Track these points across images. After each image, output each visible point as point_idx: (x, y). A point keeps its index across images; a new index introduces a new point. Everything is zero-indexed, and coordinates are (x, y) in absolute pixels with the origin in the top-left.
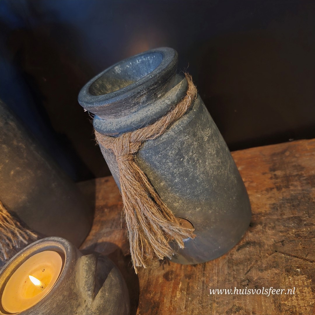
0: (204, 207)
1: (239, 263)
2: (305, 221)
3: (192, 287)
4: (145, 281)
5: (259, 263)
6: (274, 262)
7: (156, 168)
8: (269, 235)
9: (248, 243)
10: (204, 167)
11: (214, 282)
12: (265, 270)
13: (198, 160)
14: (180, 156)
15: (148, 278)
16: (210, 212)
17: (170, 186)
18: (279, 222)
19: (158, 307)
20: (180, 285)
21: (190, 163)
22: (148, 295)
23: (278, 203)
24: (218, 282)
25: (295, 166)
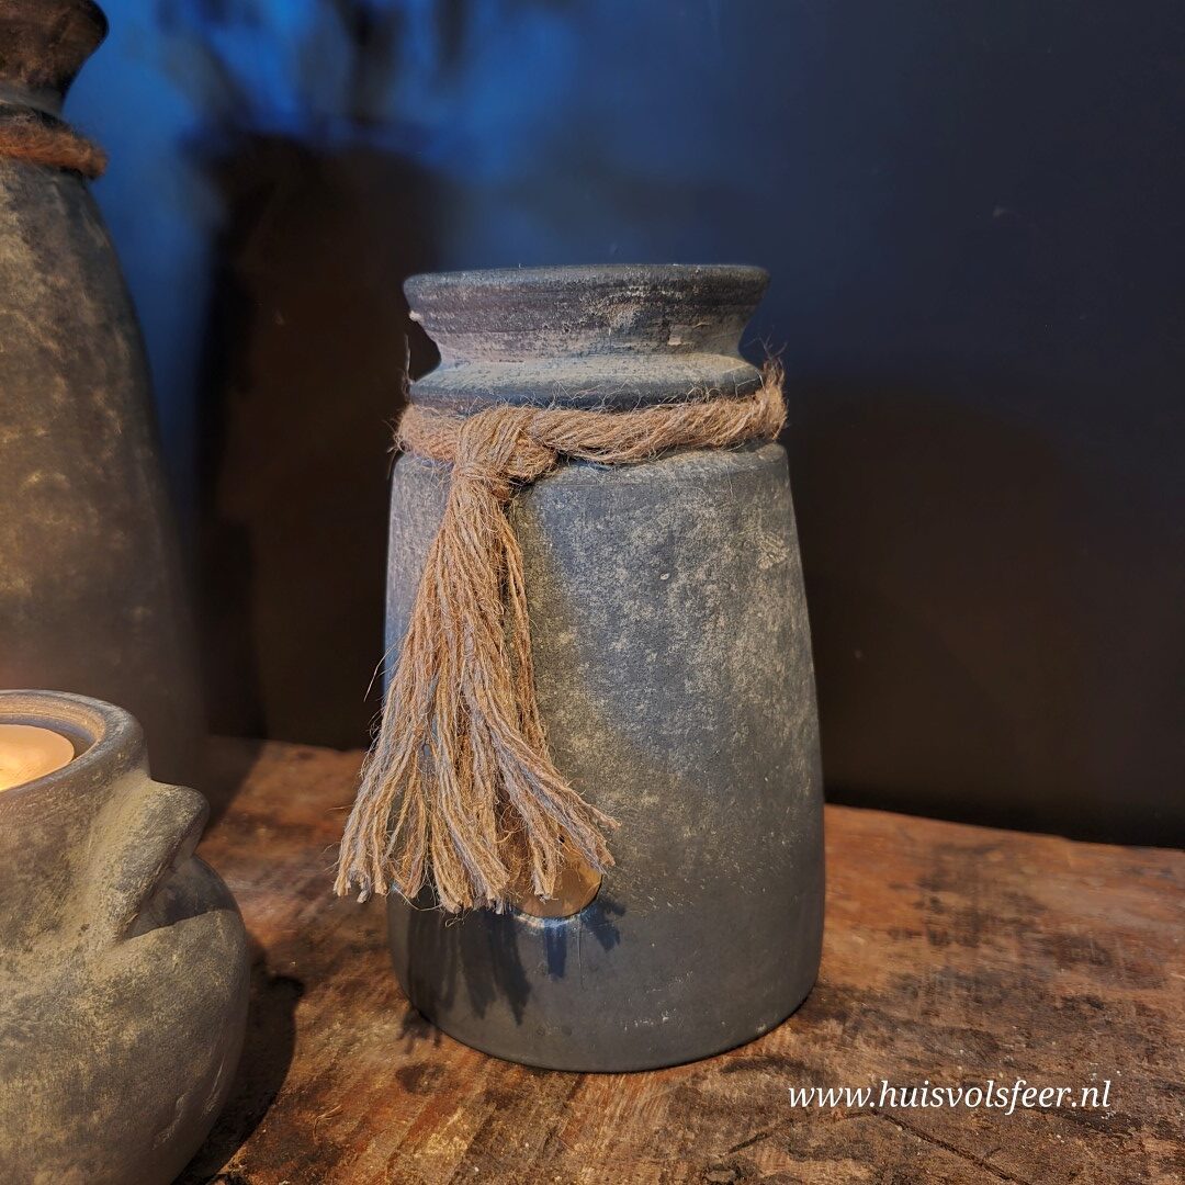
0: (674, 804)
1: (716, 1108)
2: (1010, 1052)
3: (500, 1135)
4: (314, 1070)
5: (797, 1129)
6: (856, 1142)
7: (569, 565)
8: (861, 1057)
9: (776, 1062)
10: (727, 649)
11: (599, 1142)
12: (816, 1157)
13: (714, 610)
14: (666, 561)
15: (334, 1064)
16: (687, 833)
17: (588, 655)
18: (911, 1030)
19: (332, 1163)
20: (456, 1117)
21: (688, 605)
22: (309, 1116)
23: (923, 979)
24: (611, 1146)
25: (1013, 896)
